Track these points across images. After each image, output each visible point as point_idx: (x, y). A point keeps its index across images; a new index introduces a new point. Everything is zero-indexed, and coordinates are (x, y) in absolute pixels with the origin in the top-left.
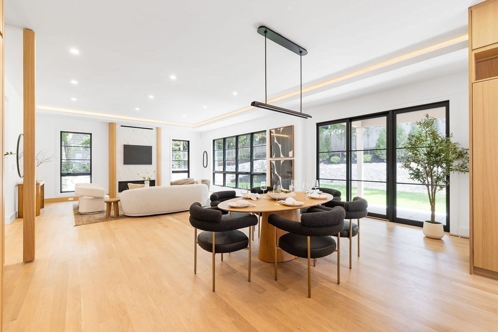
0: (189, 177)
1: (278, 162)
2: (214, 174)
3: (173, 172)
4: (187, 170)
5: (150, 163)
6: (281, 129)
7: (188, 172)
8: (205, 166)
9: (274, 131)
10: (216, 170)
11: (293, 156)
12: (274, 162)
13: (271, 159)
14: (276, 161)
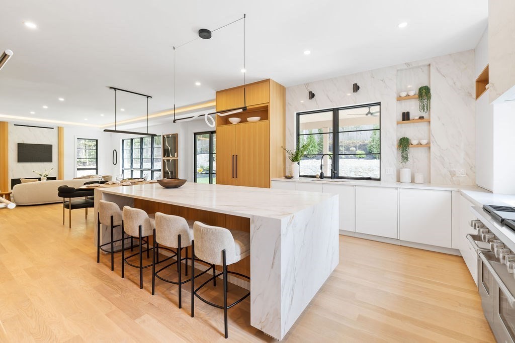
0: (97, 173)
1: (168, 161)
2: (123, 171)
3: (78, 169)
4: (95, 167)
5: (50, 160)
6: (170, 136)
7: (97, 169)
8: (115, 163)
9: (165, 136)
10: (125, 167)
11: (177, 156)
12: (166, 161)
13: (164, 158)
14: (167, 160)
